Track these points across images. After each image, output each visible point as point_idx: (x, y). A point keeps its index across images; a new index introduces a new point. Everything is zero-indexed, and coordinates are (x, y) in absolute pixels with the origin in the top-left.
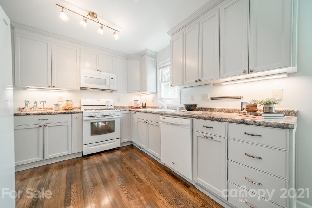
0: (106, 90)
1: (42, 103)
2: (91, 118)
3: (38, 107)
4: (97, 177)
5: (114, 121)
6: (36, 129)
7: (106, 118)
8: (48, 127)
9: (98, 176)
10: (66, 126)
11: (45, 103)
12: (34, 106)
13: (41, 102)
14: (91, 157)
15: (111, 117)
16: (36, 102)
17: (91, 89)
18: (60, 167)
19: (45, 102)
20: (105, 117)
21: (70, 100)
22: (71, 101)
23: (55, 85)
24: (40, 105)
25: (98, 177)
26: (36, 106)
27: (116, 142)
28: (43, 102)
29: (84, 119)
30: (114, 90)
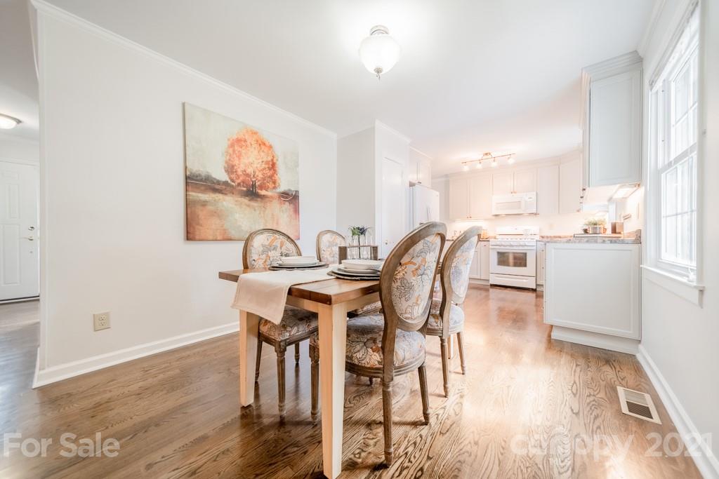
0: (524, 215)
2: (496, 247)
5: (526, 254)
15: (521, 248)
17: (504, 216)
29: (491, 247)
30: (536, 214)
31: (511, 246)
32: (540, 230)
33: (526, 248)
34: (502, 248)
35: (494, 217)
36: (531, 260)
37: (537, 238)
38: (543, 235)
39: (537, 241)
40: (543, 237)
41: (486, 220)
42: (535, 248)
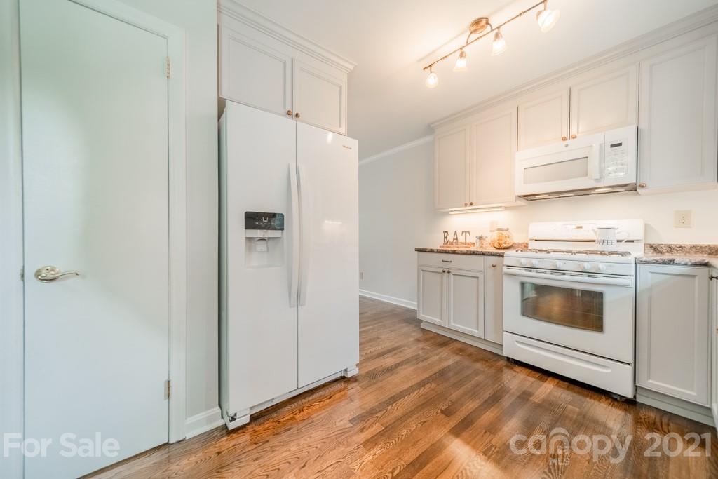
0: (597, 191)
1: (464, 234)
2: (522, 272)
3: (459, 241)
4: (468, 406)
5: (600, 295)
6: (439, 275)
7: (567, 277)
8: (452, 276)
9: (471, 406)
10: (475, 280)
11: (467, 234)
12: (454, 239)
13: (463, 232)
14: (518, 369)
15: (585, 278)
16: (456, 233)
17: (547, 196)
18: (457, 352)
19: (469, 232)
20: (564, 274)
21: (506, 228)
22: (508, 229)
23: (474, 202)
24: (461, 239)
25: (469, 408)
26: (457, 239)
27: (609, 371)
28: (466, 232)
29: (505, 269)
30: (632, 188)
31: (557, 271)
32: (647, 228)
33: (601, 279)
34: (533, 273)
35: (522, 202)
36: (616, 314)
37: (638, 251)
38: (655, 242)
39: (637, 261)
40: (655, 249)
41: (506, 208)
42: (630, 281)
